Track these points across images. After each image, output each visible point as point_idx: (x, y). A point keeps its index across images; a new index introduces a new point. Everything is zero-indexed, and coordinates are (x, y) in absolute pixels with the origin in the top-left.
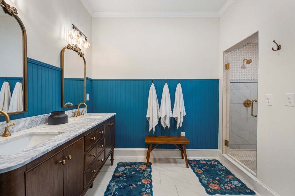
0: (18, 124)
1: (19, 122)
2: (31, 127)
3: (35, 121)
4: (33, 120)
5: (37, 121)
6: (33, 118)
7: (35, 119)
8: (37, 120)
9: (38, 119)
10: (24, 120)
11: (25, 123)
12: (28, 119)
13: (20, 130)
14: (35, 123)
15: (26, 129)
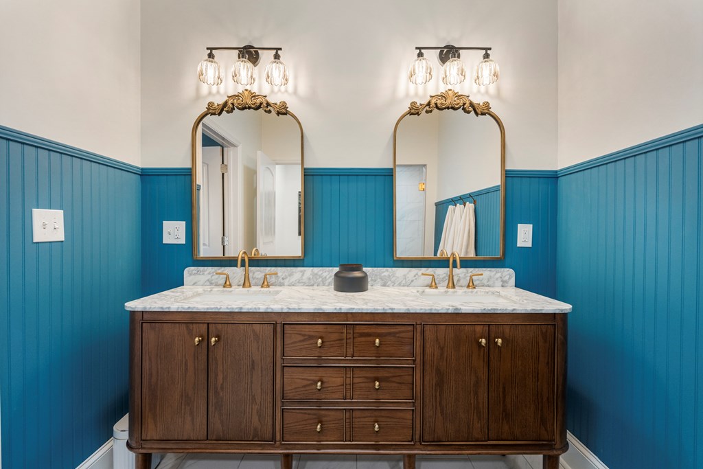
0: (291, 275)
1: (293, 272)
2: (313, 285)
3: (320, 277)
4: (316, 274)
5: (326, 277)
6: (316, 270)
7: (320, 273)
8: (325, 274)
9: (327, 273)
10: (301, 271)
11: (303, 275)
12: (308, 271)
13: (293, 285)
14: (321, 279)
15: (303, 286)
